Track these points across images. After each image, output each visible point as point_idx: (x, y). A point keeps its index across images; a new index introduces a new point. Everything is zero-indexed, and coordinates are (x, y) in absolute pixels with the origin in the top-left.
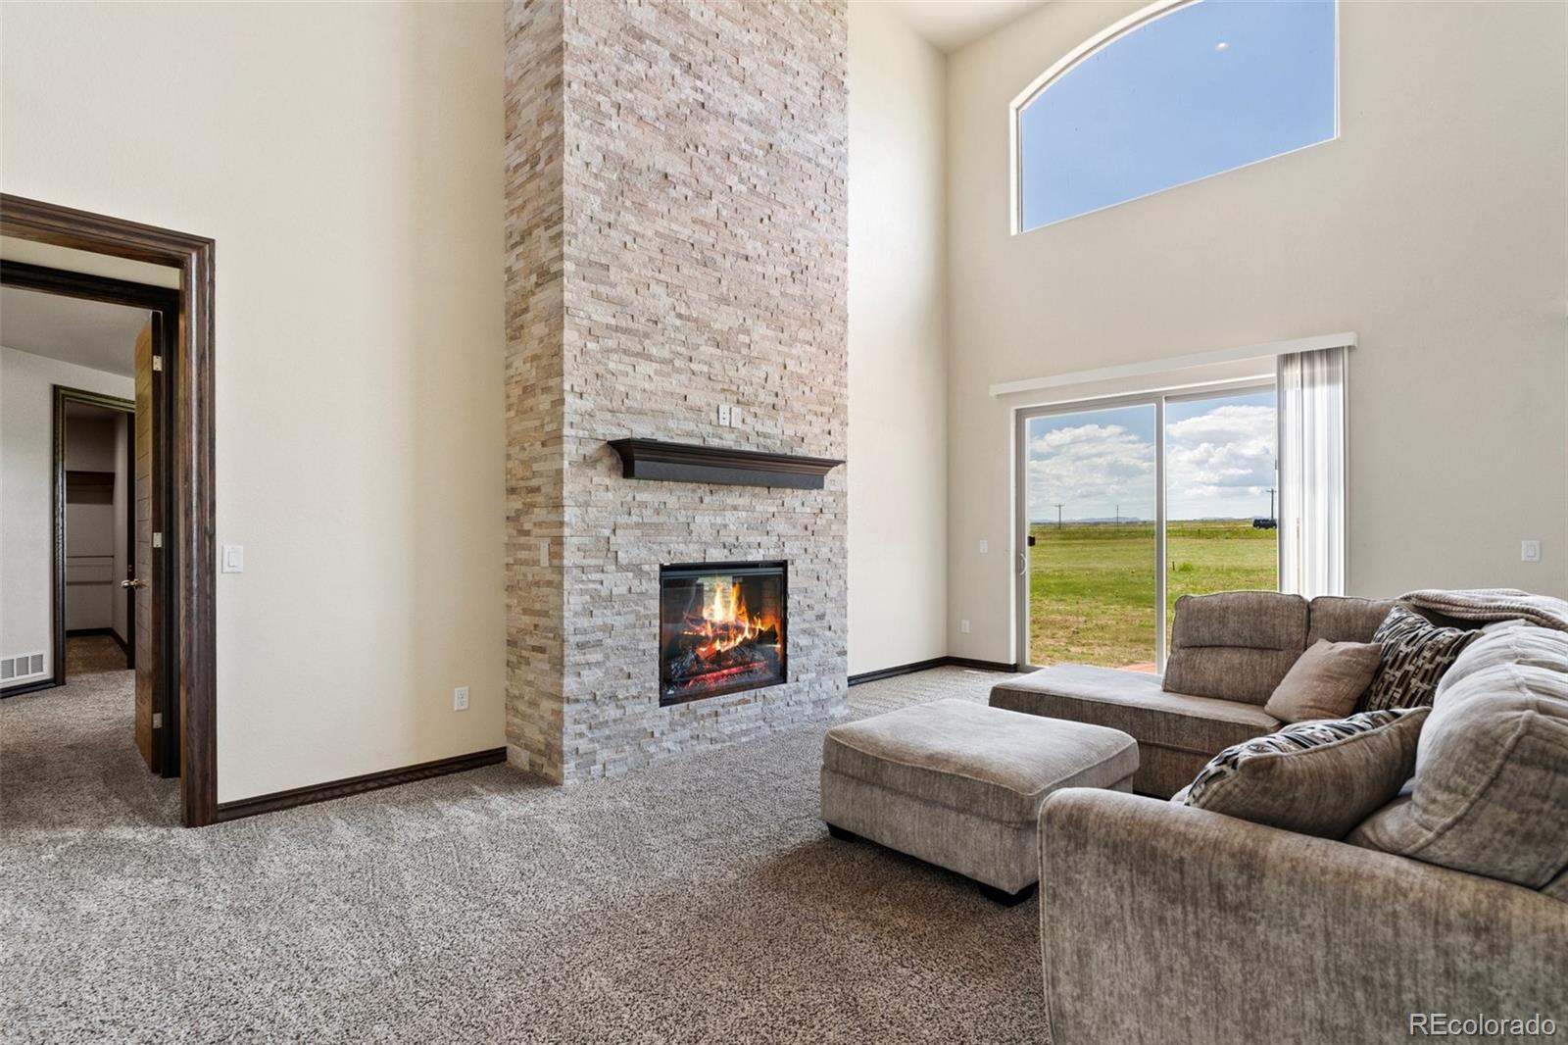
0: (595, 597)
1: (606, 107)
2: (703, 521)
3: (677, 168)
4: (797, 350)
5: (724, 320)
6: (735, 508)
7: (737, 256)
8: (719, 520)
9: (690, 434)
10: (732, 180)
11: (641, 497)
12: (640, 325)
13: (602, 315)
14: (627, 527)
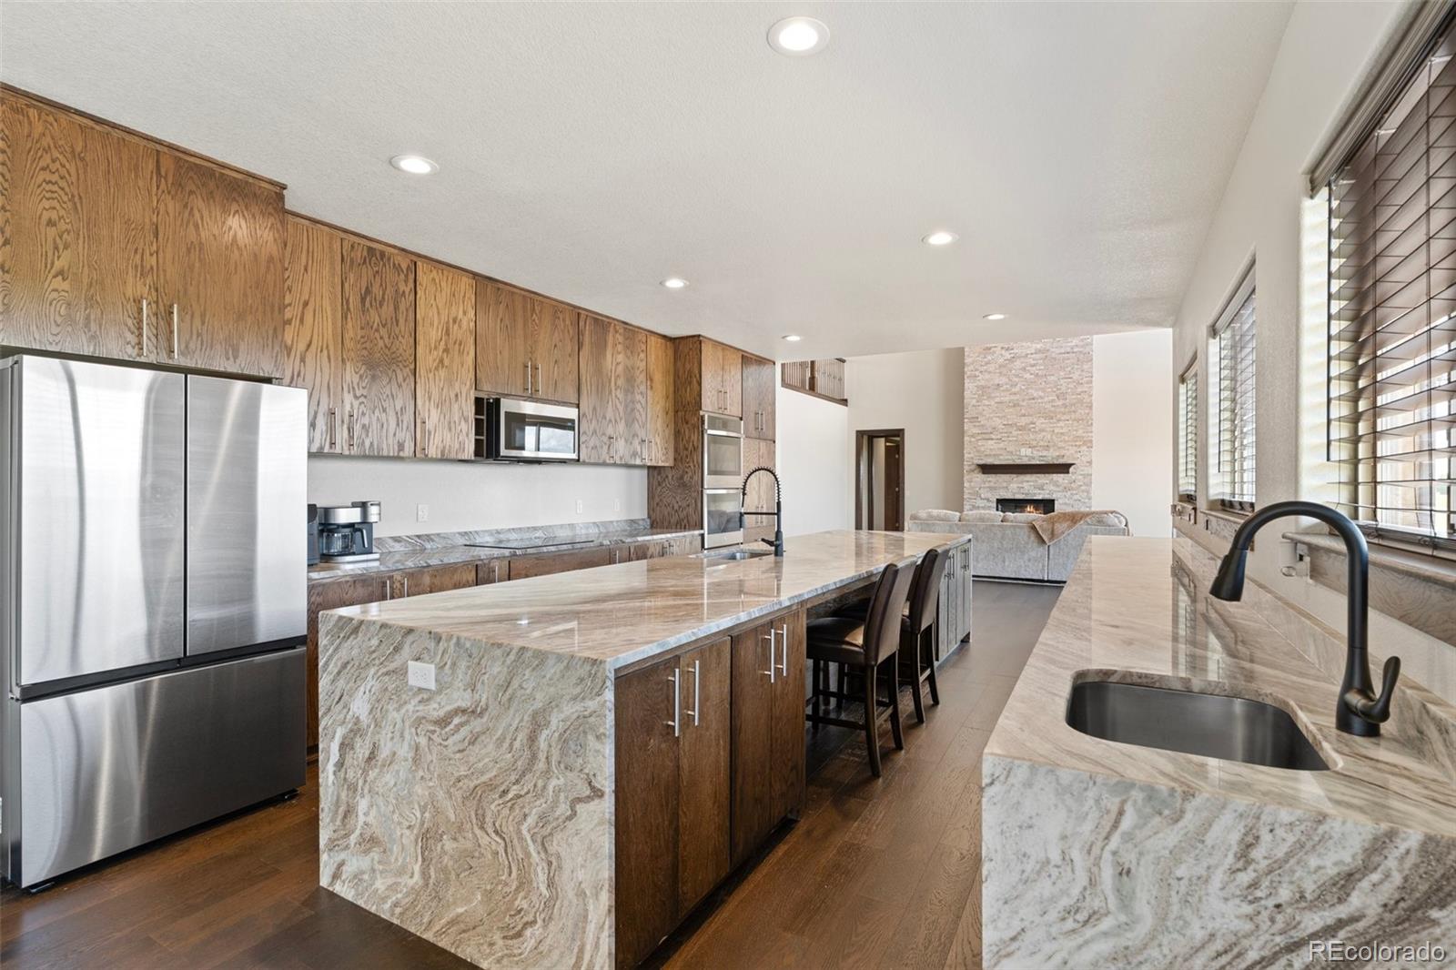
0: (974, 506)
1: (977, 373)
2: (1014, 486)
3: (1003, 380)
4: (1061, 424)
5: (1023, 421)
6: (1028, 481)
7: (1030, 399)
8: (1020, 485)
9: (1008, 459)
10: (1027, 376)
11: (989, 479)
12: (990, 430)
13: (976, 431)
14: (984, 488)
